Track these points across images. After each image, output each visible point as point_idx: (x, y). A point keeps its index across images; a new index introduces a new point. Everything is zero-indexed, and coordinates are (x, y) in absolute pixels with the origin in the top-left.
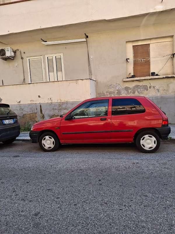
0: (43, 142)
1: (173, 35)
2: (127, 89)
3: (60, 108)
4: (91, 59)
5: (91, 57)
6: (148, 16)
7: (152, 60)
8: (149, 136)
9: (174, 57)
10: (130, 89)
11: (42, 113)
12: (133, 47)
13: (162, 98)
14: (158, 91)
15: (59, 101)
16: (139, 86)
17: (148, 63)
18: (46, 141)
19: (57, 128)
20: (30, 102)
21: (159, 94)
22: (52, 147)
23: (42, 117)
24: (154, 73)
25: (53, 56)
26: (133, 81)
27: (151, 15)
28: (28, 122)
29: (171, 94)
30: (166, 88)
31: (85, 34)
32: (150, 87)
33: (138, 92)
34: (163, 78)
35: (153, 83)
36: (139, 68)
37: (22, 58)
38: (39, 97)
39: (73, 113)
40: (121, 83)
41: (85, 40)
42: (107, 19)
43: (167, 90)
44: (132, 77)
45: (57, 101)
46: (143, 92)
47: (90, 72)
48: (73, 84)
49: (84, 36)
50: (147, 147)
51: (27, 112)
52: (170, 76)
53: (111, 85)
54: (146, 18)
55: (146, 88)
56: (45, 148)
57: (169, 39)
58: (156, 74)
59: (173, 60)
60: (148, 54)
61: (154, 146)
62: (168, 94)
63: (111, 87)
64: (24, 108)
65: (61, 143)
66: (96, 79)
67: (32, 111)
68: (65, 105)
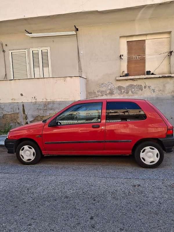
0: (21, 153)
1: (171, 31)
2: (120, 88)
3: (46, 108)
4: (81, 55)
5: (81, 52)
6: (144, 8)
7: (147, 57)
8: (150, 148)
9: (171, 55)
10: (124, 88)
11: (25, 114)
12: (128, 42)
13: (158, 99)
14: (154, 91)
15: (44, 100)
16: (133, 85)
17: (143, 60)
18: (25, 152)
19: (38, 136)
20: (10, 101)
21: (154, 95)
22: (33, 159)
23: (25, 118)
24: (150, 72)
25: (39, 50)
26: (126, 80)
27: (147, 7)
28: (9, 124)
29: (168, 95)
30: (161, 89)
31: (75, 26)
32: (145, 87)
33: (132, 92)
34: (160, 77)
35: (148, 83)
36: (133, 66)
37: (4, 51)
38: (22, 95)
39: (61, 117)
40: (114, 82)
41: (74, 33)
42: (99, 10)
43: (163, 91)
44: (125, 76)
45: (42, 101)
46: (137, 92)
47: (80, 68)
48: (61, 81)
49: (74, 28)
50: (148, 162)
51: (8, 112)
52: (167, 75)
53: (103, 84)
54: (142, 10)
55: (140, 88)
56: (24, 160)
57: (166, 36)
58: (151, 73)
59: (170, 58)
60: (143, 50)
61: (157, 160)
62: (164, 95)
63: (103, 86)
64: (4, 108)
65: (43, 154)
66: (86, 77)
67: (14, 111)
68: (51, 105)
